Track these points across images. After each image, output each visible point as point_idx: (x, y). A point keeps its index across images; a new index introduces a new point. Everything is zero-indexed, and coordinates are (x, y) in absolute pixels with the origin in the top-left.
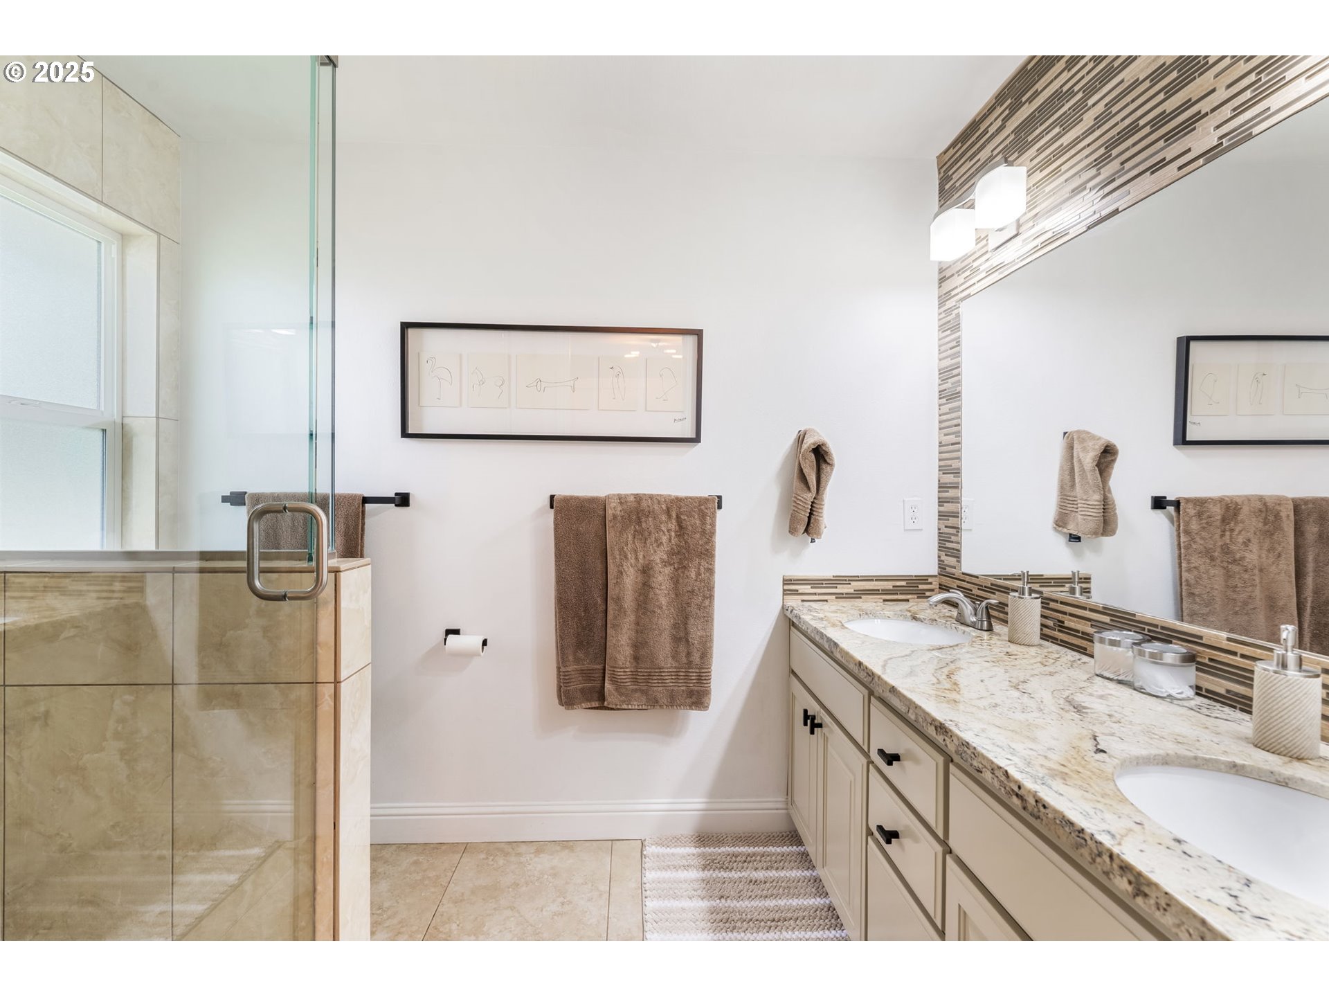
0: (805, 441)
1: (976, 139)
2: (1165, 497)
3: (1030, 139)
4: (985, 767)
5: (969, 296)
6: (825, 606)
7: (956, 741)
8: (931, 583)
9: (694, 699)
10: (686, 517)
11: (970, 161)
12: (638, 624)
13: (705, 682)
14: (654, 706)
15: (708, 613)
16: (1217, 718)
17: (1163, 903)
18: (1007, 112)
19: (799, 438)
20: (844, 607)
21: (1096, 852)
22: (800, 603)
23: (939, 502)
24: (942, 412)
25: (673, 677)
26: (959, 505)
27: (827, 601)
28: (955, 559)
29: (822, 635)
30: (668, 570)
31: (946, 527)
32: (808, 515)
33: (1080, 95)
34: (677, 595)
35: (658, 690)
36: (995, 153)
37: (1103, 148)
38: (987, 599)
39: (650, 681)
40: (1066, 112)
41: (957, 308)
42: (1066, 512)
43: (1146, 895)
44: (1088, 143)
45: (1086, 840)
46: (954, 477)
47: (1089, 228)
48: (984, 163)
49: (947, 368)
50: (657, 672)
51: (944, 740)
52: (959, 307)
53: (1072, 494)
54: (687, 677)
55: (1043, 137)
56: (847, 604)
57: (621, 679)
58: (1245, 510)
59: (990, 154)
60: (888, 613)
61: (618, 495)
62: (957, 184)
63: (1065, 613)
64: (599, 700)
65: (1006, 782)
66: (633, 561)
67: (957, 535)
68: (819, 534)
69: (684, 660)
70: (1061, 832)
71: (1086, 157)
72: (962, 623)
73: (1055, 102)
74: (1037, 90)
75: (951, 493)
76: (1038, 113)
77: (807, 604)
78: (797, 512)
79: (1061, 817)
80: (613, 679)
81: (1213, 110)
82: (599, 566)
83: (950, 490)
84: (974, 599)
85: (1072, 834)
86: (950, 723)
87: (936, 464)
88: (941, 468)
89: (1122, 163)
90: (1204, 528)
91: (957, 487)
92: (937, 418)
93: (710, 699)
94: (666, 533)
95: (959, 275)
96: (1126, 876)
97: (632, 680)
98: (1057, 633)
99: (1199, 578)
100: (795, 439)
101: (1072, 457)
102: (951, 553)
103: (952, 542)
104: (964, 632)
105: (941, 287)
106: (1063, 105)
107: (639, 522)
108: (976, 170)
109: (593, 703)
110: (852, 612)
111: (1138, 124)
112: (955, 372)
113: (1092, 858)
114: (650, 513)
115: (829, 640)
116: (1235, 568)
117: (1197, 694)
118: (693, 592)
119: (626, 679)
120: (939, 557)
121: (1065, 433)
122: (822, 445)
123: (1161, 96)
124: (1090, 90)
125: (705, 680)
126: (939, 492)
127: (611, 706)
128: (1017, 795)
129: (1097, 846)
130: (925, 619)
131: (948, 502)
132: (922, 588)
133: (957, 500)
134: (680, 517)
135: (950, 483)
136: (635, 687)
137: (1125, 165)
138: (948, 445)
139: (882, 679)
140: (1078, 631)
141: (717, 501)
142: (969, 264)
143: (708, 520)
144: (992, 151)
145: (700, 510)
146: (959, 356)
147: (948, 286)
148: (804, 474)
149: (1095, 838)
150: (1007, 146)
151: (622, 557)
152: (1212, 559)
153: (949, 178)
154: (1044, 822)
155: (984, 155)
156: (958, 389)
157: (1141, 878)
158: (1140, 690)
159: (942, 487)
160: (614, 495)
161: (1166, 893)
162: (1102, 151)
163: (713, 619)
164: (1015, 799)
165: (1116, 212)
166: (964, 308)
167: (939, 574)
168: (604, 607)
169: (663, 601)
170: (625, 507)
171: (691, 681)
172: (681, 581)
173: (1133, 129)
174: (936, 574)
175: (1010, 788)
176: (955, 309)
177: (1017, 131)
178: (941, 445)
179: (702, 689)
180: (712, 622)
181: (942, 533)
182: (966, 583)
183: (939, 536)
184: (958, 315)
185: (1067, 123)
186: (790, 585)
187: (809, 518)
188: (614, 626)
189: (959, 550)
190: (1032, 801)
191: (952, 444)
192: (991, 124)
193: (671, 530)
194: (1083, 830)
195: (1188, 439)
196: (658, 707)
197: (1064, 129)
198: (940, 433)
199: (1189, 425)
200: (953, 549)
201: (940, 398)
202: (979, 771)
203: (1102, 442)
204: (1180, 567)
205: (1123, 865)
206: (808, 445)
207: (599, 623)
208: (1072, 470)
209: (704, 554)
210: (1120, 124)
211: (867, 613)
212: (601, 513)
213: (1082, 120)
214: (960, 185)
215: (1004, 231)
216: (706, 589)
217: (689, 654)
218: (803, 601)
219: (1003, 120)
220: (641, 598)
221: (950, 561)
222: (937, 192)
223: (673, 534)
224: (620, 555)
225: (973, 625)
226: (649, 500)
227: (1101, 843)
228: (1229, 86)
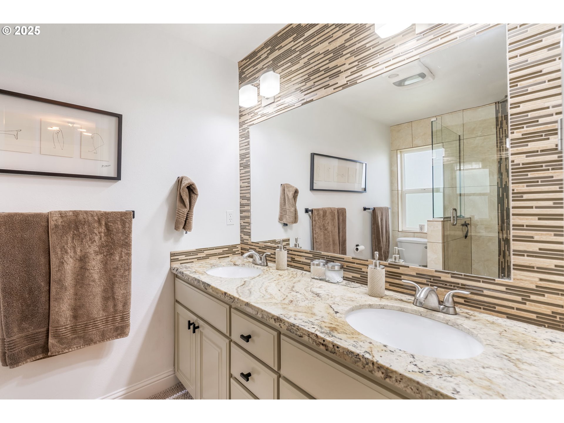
0: (183, 182)
1: (256, 59)
2: (308, 209)
3: (279, 64)
4: (304, 334)
5: (253, 124)
6: (193, 265)
7: (287, 325)
8: (238, 248)
9: (119, 332)
10: (112, 224)
11: (253, 67)
12: (76, 294)
13: (126, 320)
14: (90, 344)
15: (128, 279)
16: (353, 287)
17: (399, 379)
18: (269, 51)
19: (179, 181)
20: (202, 264)
21: (365, 363)
22: (179, 265)
23: (240, 212)
24: (241, 172)
25: (104, 322)
26: (250, 213)
27: (193, 262)
28: (248, 237)
29: (199, 281)
30: (99, 257)
31: (244, 223)
32: (185, 220)
33: (298, 53)
34: (105, 271)
35: (93, 333)
36: (264, 67)
37: (307, 75)
38: (265, 253)
39: (87, 329)
40: (293, 58)
41: (248, 129)
42: (282, 215)
43: (391, 377)
44: (302, 72)
45: (360, 359)
46: (247, 201)
47: (302, 105)
48: (259, 70)
49: (243, 154)
50: (92, 322)
51: (280, 325)
52: (249, 128)
53: (284, 208)
54: (114, 320)
55: (284, 65)
56: (203, 262)
57: (62, 333)
58: (328, 213)
59: (262, 67)
60: (223, 264)
61: (59, 211)
62: (248, 76)
63: (295, 255)
64: (43, 353)
65: (316, 340)
66: (72, 254)
67: (249, 226)
68: (190, 229)
69: (112, 310)
70: (347, 357)
71: (301, 77)
72: (255, 264)
73: (288, 53)
74: (282, 46)
75: (246, 208)
76: (282, 55)
77: (184, 265)
78: (179, 218)
79: (347, 350)
80: (56, 335)
81: (345, 71)
82: (43, 260)
83: (245, 207)
84: (259, 252)
85: (353, 357)
86: (281, 316)
87: (239, 195)
88: (241, 197)
89: (314, 83)
90: (319, 219)
91: (249, 205)
92: (239, 175)
93: (129, 329)
94: (98, 234)
95: (248, 115)
96: (380, 371)
97: (72, 332)
98: (292, 263)
99: (318, 236)
100: (176, 181)
101: (284, 193)
102: (246, 234)
103: (247, 229)
104: (258, 268)
105: (240, 118)
106: (292, 55)
107: (77, 228)
108: (256, 72)
109: (38, 356)
110: (207, 266)
111: (320, 70)
112: (247, 156)
113: (363, 366)
114: (85, 222)
115: (204, 283)
116: (326, 232)
117: (344, 279)
118: (117, 268)
119: (67, 332)
120: (241, 236)
121: (281, 185)
122: (193, 184)
123: (328, 61)
124: (302, 52)
125: (126, 318)
126: (240, 207)
127: (54, 354)
128: (323, 345)
129: (366, 361)
130: (239, 265)
131: (245, 212)
132: (234, 250)
133: (249, 211)
134: (108, 225)
135: (245, 204)
136: (74, 336)
137: (315, 83)
138: (244, 187)
139: (240, 300)
140: (300, 261)
141: (132, 214)
142: (253, 111)
143: (127, 225)
144: (263, 66)
145: (122, 220)
146: (249, 149)
147: (243, 118)
148: (183, 199)
149: (365, 357)
150: (269, 65)
151: (63, 252)
152: (321, 229)
153: (244, 73)
154: (338, 355)
155: (259, 66)
156: (249, 163)
157: (388, 370)
158: (328, 281)
159: (242, 205)
160: (56, 212)
161: (400, 374)
162: (307, 76)
163: (131, 282)
164: (321, 347)
165: (312, 100)
166: (251, 129)
167: (241, 243)
168: (47, 288)
169: (96, 276)
170: (65, 219)
171: (117, 322)
172: (109, 262)
173: (317, 71)
174: (240, 243)
175: (319, 342)
176: (247, 129)
177: (274, 60)
178: (241, 187)
179: (124, 324)
180: (130, 284)
181: (242, 225)
182: (253, 246)
183: (241, 227)
184: (248, 132)
185: (294, 62)
186: (174, 256)
187: (185, 221)
188: (56, 300)
189: (250, 233)
190: (331, 346)
191: (246, 187)
192: (262, 55)
193: (101, 232)
194: (358, 354)
195: (314, 188)
196: (93, 344)
197: (292, 64)
198: (240, 182)
199: (314, 184)
200: (247, 232)
201: (240, 167)
202: (301, 337)
203: (295, 188)
204: (313, 232)
205: (379, 366)
206: (185, 184)
207: (43, 299)
208: (285, 198)
209: (125, 245)
210: (313, 68)
211: (214, 266)
212: (44, 224)
213: (299, 62)
214: (249, 77)
215: (268, 100)
216: (126, 265)
217: (115, 306)
218: (181, 264)
219: (267, 54)
220: (79, 277)
221: (246, 237)
222: (238, 78)
223: (103, 234)
224: (61, 251)
225: (260, 265)
226: (85, 215)
227: (368, 359)
228: (350, 64)
